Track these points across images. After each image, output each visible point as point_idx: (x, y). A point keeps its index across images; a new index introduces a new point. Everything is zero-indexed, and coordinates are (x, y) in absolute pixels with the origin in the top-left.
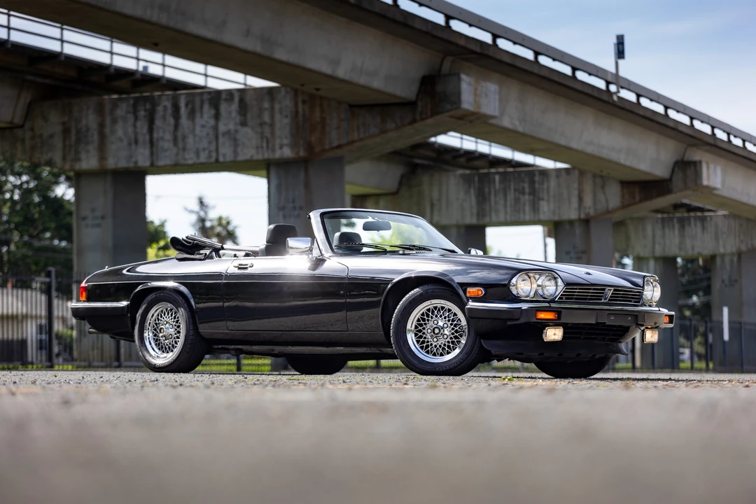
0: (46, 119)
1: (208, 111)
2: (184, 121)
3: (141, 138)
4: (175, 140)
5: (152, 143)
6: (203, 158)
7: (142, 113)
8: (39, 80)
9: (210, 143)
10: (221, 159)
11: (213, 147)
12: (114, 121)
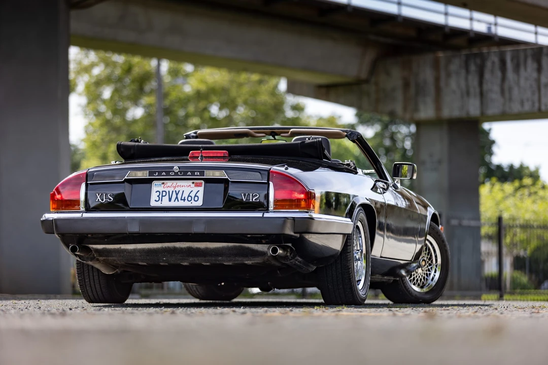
0: (388, 74)
1: (531, 65)
2: (510, 74)
3: (472, 90)
4: (502, 92)
5: (482, 94)
6: (527, 107)
7: (473, 68)
8: (382, 39)
9: (533, 94)
10: (543, 108)
11: (536, 97)
12: (449, 75)
